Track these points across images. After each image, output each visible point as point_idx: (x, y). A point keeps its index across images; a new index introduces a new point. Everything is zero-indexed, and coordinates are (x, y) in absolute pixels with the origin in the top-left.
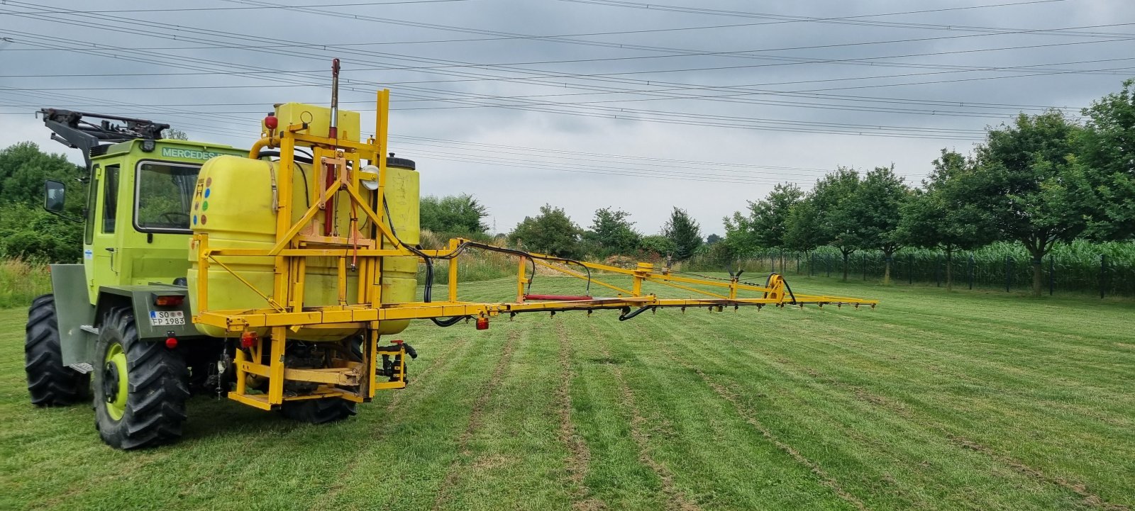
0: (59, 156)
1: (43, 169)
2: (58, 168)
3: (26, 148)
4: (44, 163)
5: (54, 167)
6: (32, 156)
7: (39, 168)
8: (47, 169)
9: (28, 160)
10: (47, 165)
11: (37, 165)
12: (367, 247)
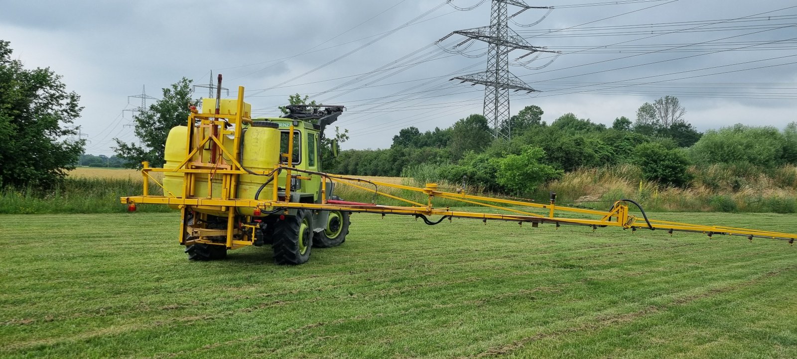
0: (586, 120)
1: (575, 129)
2: (584, 129)
3: (568, 118)
4: (576, 126)
5: (581, 128)
6: (571, 121)
7: (573, 129)
8: (578, 130)
9: (568, 124)
10: (578, 128)
11: (572, 127)
12: (226, 169)
